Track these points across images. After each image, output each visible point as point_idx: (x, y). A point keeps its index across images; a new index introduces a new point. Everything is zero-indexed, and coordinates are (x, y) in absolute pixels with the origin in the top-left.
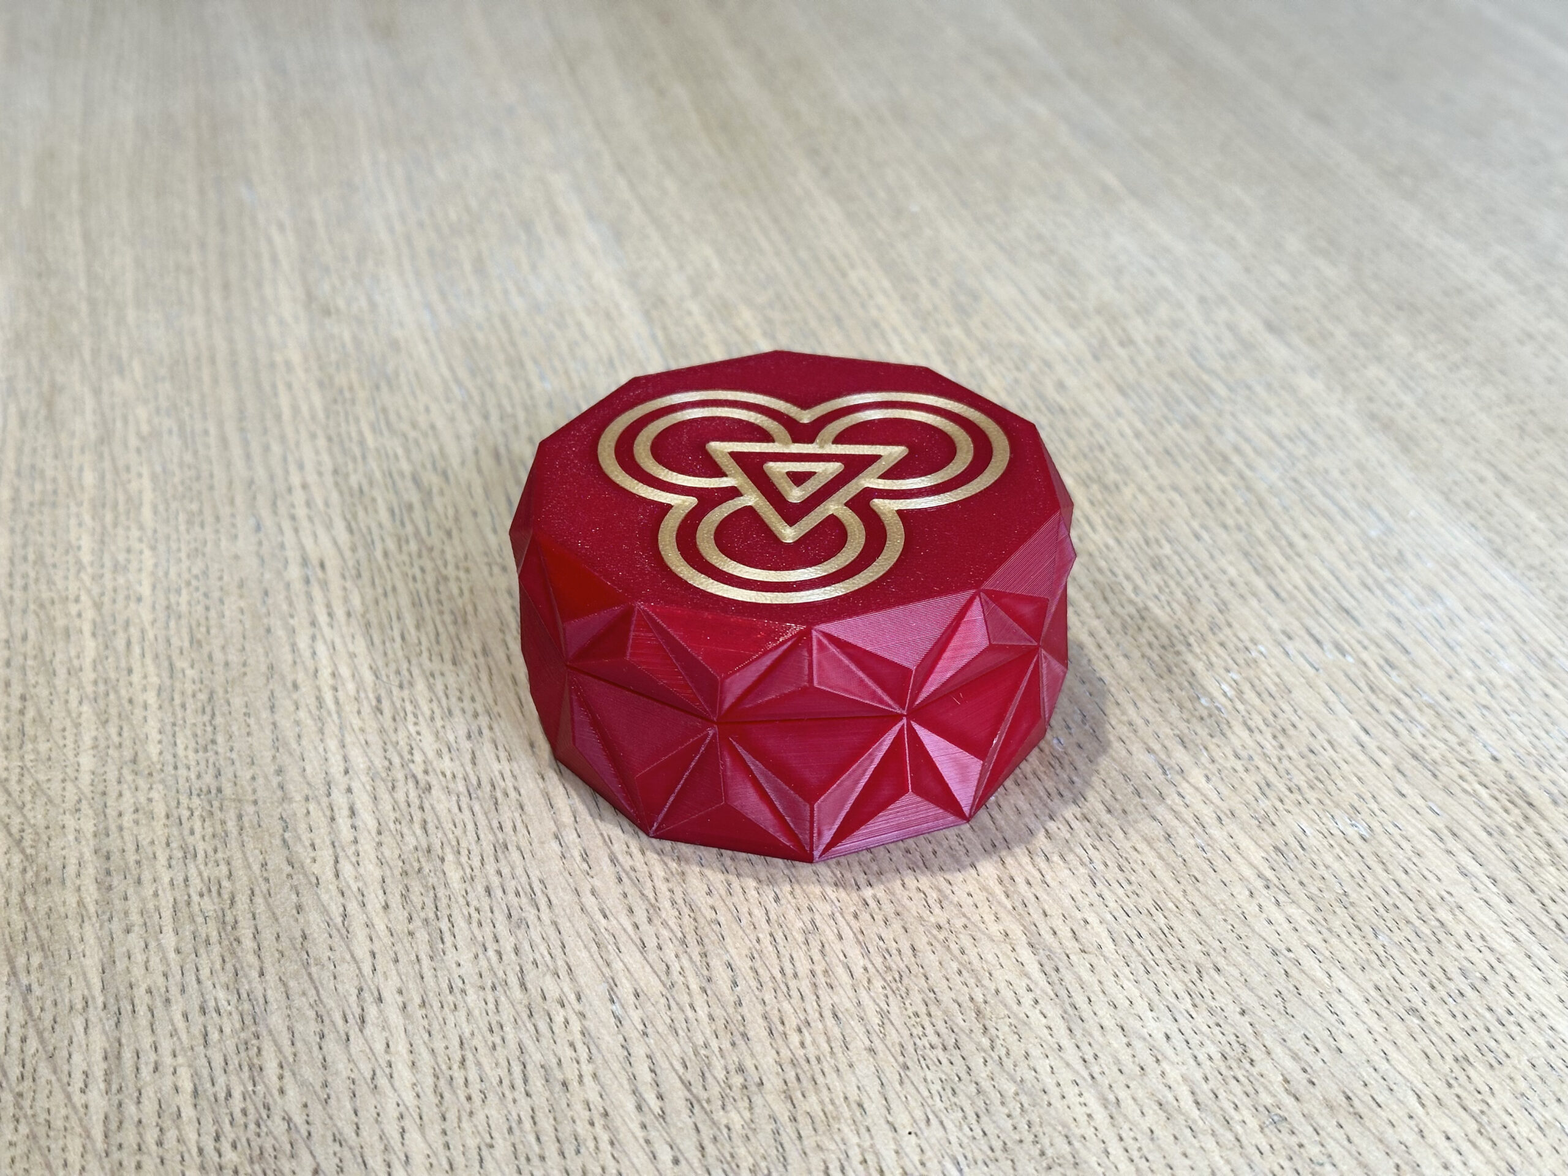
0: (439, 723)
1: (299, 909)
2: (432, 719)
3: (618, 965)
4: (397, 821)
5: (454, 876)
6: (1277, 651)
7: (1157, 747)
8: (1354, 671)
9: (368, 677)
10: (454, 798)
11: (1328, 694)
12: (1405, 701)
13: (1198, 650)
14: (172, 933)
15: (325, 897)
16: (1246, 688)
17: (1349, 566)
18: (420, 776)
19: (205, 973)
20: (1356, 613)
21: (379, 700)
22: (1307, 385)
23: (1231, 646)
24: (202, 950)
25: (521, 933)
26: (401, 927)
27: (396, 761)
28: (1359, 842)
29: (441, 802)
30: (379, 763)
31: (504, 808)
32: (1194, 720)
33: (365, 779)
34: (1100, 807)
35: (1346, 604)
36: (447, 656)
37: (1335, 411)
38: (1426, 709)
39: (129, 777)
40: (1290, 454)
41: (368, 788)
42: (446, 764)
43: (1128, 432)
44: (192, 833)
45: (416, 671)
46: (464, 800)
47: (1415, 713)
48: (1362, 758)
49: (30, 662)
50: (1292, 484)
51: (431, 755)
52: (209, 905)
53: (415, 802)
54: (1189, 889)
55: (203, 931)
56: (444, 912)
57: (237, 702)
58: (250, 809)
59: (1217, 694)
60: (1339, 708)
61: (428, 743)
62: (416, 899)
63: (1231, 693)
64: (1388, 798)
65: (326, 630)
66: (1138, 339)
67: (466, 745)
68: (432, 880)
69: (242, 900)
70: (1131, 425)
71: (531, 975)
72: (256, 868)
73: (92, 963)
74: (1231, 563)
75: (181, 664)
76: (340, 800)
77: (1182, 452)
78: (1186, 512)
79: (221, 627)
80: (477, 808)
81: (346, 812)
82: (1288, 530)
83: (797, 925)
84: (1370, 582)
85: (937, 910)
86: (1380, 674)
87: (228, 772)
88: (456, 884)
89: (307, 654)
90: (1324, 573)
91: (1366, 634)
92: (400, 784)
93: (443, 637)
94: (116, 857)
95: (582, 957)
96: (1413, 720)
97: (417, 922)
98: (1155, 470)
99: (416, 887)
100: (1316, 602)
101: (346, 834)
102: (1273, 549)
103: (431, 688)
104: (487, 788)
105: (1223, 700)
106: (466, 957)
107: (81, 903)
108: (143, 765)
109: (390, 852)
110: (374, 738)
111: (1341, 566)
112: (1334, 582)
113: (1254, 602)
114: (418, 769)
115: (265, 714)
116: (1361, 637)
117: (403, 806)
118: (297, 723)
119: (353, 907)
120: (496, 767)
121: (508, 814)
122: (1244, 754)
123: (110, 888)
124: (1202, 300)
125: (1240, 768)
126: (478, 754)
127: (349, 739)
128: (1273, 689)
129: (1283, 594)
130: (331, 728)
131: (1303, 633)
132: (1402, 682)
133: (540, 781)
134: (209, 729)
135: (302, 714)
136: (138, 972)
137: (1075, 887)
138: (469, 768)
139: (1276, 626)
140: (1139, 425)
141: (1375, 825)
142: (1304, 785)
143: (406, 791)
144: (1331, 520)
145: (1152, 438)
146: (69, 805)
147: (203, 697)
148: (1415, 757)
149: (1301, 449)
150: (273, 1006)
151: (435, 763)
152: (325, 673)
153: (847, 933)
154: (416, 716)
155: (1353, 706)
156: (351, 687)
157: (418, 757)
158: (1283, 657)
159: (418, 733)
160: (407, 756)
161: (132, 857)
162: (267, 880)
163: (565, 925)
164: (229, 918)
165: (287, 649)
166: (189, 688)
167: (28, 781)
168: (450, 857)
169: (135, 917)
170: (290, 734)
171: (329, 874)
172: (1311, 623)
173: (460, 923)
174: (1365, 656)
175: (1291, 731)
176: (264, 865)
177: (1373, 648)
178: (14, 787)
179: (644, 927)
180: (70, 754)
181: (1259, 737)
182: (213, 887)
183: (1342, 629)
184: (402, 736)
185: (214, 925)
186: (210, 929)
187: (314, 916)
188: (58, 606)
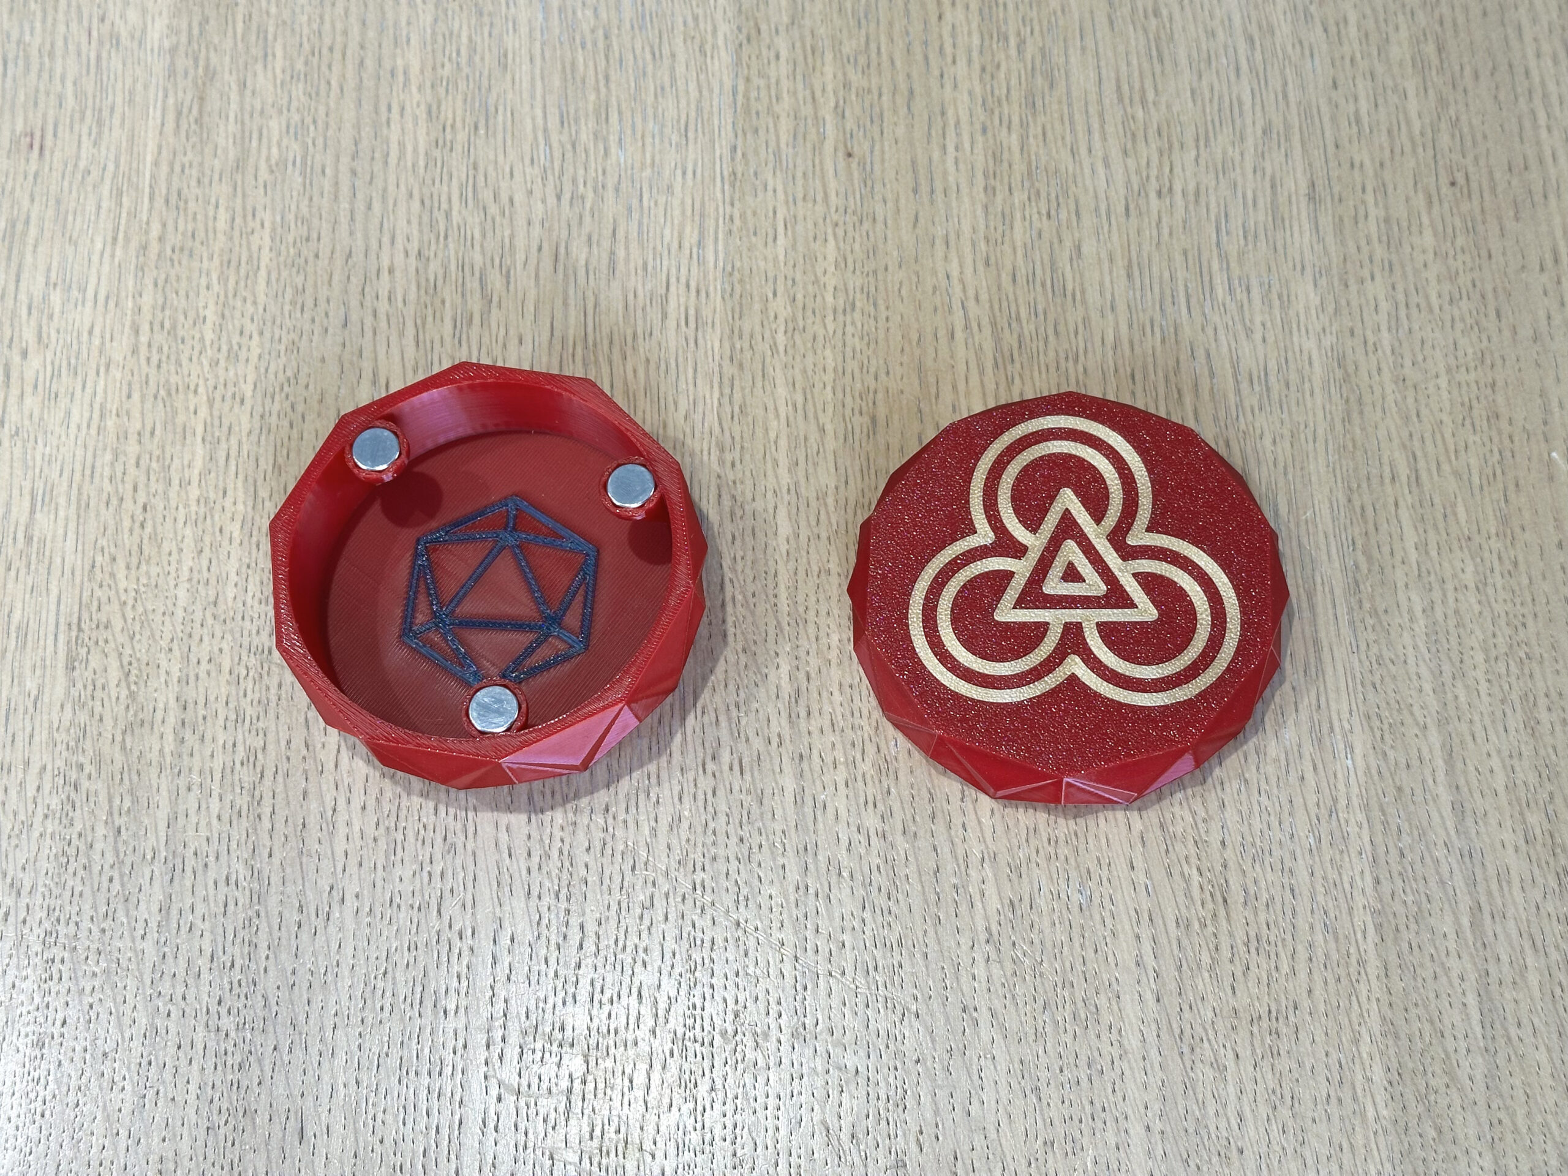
1: (305, 794)
3: (506, 907)
14: (217, 799)
15: (324, 787)
19: (233, 844)
24: (235, 823)
25: (449, 859)
52: (246, 776)
55: (238, 802)
69: (269, 774)
72: (283, 743)
73: (162, 817)
97: (381, 830)
106: (407, 872)
107: (161, 751)
119: (341, 802)
150: (273, 889)
164: (257, 793)
167: (139, 608)
185: (246, 798)
186: (242, 802)
187: (314, 805)
188: (181, 396)
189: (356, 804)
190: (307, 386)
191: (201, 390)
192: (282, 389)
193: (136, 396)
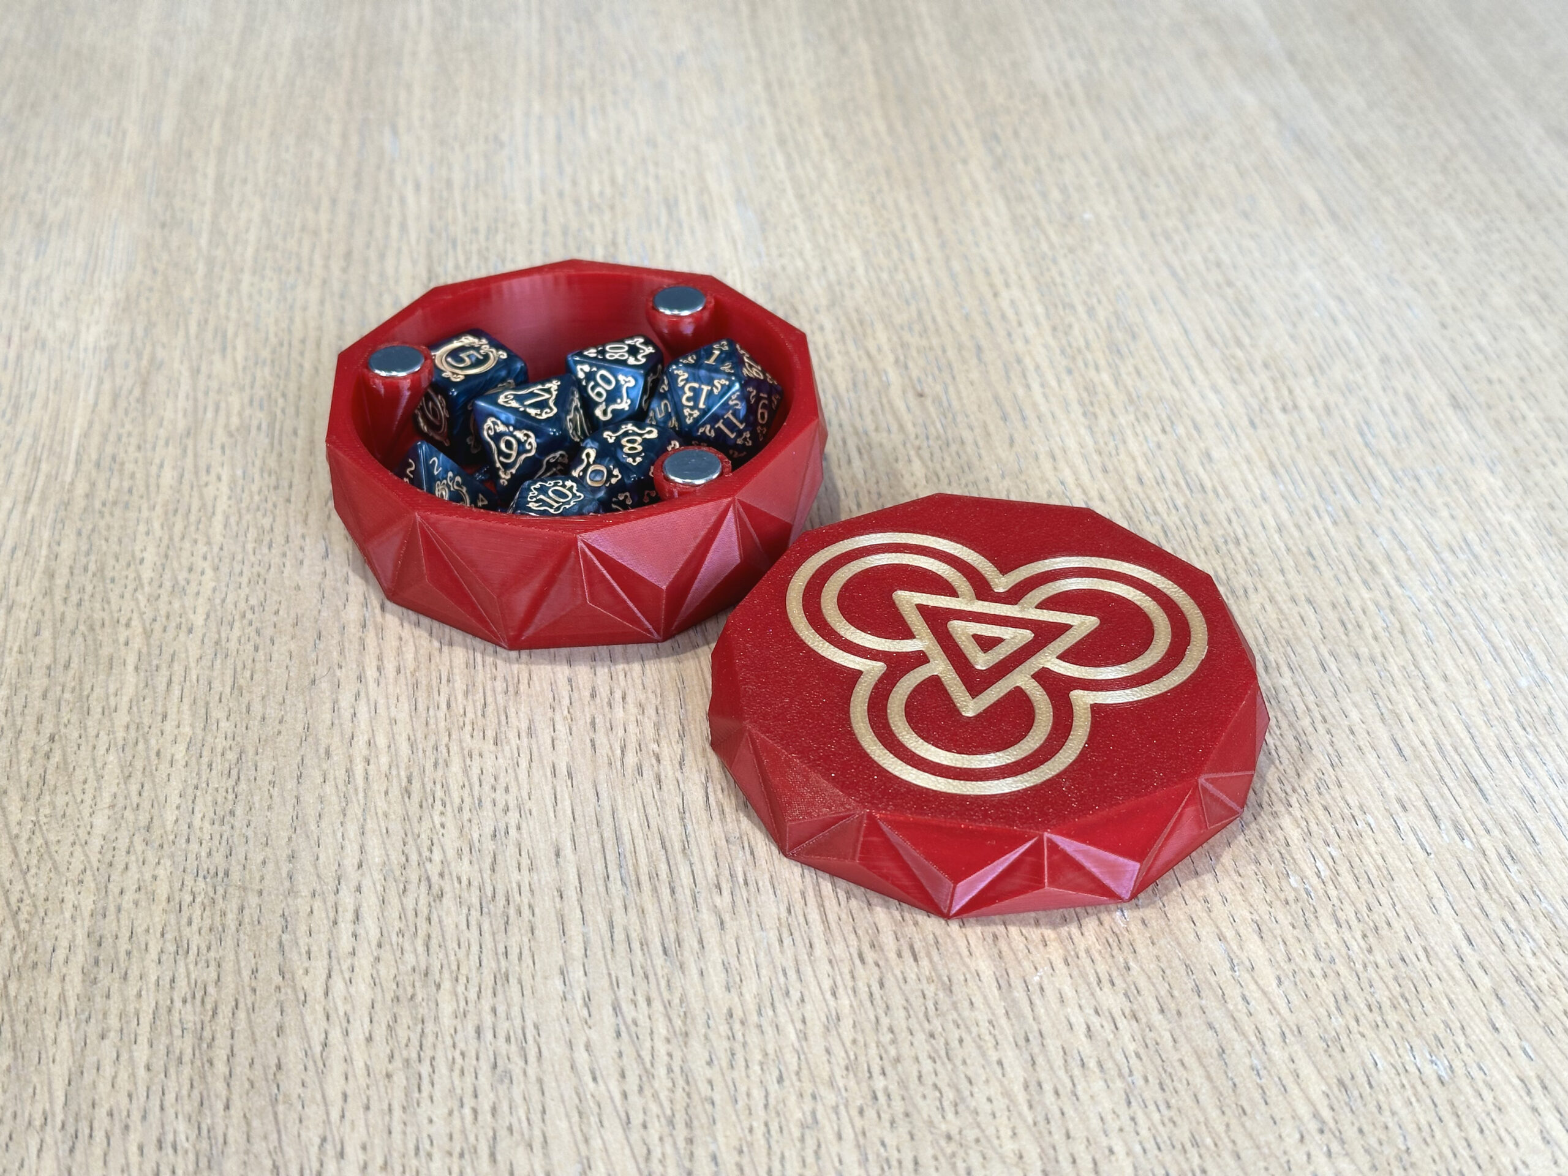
0: (466, 815)
1: (280, 1030)
2: (460, 809)
3: (596, 1143)
4: (401, 933)
5: (447, 1008)
6: (1387, 824)
7: (1230, 934)
8: (1470, 861)
9: (404, 748)
10: (465, 911)
11: (1435, 886)
12: (1521, 905)
13: (1298, 813)
14: (146, 1045)
15: (309, 1019)
16: (1344, 868)
17: (1489, 723)
18: (435, 879)
19: (170, 1097)
20: (1485, 786)
21: (410, 781)
22: (1484, 481)
23: (1336, 812)
24: (172, 1071)
25: (502, 1089)
26: (380, 1066)
27: (414, 858)
28: (1435, 1084)
29: (451, 915)
30: (396, 858)
31: (513, 929)
32: (1277, 904)
33: (378, 876)
34: (1153, 1004)
35: (1476, 772)
36: (490, 734)
37: (1508, 518)
38: (1542, 919)
39: (139, 846)
40: (1448, 571)
41: (379, 888)
42: (464, 868)
43: (1271, 523)
44: (190, 923)
45: (455, 748)
46: (475, 914)
47: (1529, 923)
48: (1458, 974)
49: (67, 696)
50: (1443, 609)
51: (451, 854)
52: (190, 1015)
53: (424, 910)
54: (1234, 1123)
55: (178, 1045)
56: (428, 1053)
57: (266, 766)
58: (253, 900)
59: (1310, 873)
60: (1444, 907)
61: (451, 840)
62: (402, 1033)
63: (1325, 873)
64: (1479, 1031)
65: (372, 684)
66: (1303, 404)
67: (489, 846)
68: (423, 1011)
69: (225, 1010)
70: (1276, 515)
71: (503, 1144)
72: (246, 974)
73: (59, 1073)
74: (1355, 705)
75: (217, 713)
76: (347, 899)
77: (1326, 553)
78: (1316, 634)
79: (267, 672)
80: (486, 927)
81: (350, 916)
82: (1427, 669)
83: (796, 1113)
84: (1508, 745)
85: (950, 1115)
86: (1499, 868)
87: (240, 852)
88: (447, 1021)
89: (347, 714)
90: (1459, 728)
91: (1490, 813)
92: (412, 887)
93: (490, 709)
94: (108, 942)
95: (560, 1126)
96: (1525, 932)
97: (398, 1063)
98: (1292, 575)
99: (405, 1019)
100: (1442, 765)
101: (345, 943)
102: (1407, 691)
103: (466, 771)
104: (501, 901)
105: (1315, 881)
106: (439, 1112)
107: (62, 997)
108: (157, 832)
109: (386, 972)
110: (396, 827)
111: (1480, 721)
112: (1468, 741)
113: (1372, 757)
114: (433, 870)
115: (291, 784)
116: (1485, 817)
117: (410, 914)
118: (321, 799)
119: (336, 1035)
120: (515, 876)
121: (517, 938)
122: (1325, 954)
123: (95, 981)
124: (1385, 360)
125: (1318, 973)
126: (499, 858)
127: (370, 825)
128: (1374, 873)
129: (1407, 752)
130: (355, 810)
131: (1420, 804)
132: (1521, 881)
133: (558, 899)
134: (231, 796)
135: (329, 789)
136: (104, 1087)
137: (1106, 1105)
138: (487, 874)
139: (1391, 792)
140: (1285, 515)
141: (1458, 1065)
142: (1386, 1004)
143: (418, 895)
144: (1480, 661)
145: (1296, 534)
146: (73, 875)
147: (232, 756)
148: (1518, 980)
149: (1460, 566)
150: (232, 1148)
151: (453, 865)
152: (361, 741)
153: (848, 1133)
154: (444, 805)
155: (1460, 906)
156: (384, 760)
157: (437, 856)
158: (1392, 832)
159: (443, 826)
160: (426, 853)
161: (124, 945)
162: (254, 990)
163: (550, 1084)
164: (207, 1034)
165: (328, 706)
166: (221, 744)
167: (38, 841)
168: (447, 985)
169: (113, 1022)
170: (311, 813)
171: (319, 991)
172: (1430, 791)
173: (442, 1068)
174: (1486, 842)
175: (1384, 931)
176: (255, 972)
177: (1496, 832)
178: (23, 846)
179: (634, 1098)
180: (86, 812)
181: (1347, 936)
182: (198, 993)
183: (1465, 803)
184: (426, 824)
185: (189, 1039)
186: (186, 1045)
187: (293, 1042)
188: (108, 630)
189: (358, 1033)
190: (277, 613)
191: (135, 623)
192: (244, 616)
193: (46, 634)
